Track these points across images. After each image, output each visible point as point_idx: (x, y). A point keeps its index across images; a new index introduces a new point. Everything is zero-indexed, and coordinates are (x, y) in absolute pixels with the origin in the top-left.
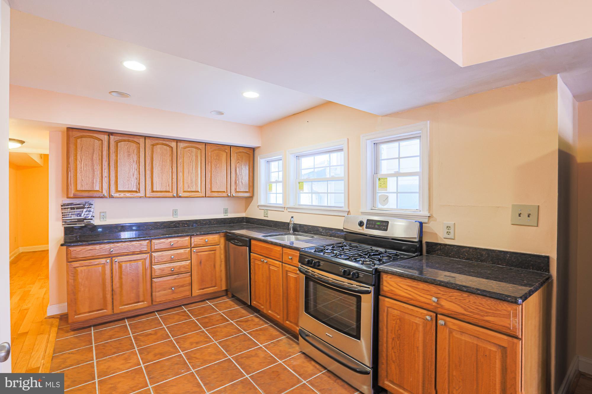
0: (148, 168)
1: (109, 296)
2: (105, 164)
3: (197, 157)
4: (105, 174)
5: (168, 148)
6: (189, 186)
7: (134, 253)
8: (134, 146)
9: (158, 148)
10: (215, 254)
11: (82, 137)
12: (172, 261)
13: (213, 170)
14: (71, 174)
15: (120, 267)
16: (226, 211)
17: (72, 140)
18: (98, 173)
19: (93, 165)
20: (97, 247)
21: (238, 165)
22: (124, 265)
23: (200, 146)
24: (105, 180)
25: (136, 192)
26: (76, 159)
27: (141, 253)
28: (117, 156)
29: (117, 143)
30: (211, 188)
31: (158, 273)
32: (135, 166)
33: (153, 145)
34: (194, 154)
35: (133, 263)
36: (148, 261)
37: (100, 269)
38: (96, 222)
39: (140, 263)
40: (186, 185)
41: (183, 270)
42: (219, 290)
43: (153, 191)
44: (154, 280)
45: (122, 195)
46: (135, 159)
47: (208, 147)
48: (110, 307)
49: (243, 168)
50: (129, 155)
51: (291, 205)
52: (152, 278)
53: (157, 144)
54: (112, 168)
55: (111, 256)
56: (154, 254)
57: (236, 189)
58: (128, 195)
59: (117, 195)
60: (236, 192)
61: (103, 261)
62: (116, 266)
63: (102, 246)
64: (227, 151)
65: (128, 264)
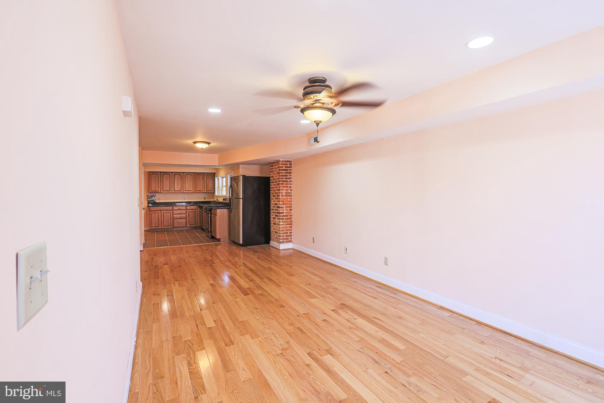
0: (173, 183)
1: (160, 223)
2: (160, 182)
3: (190, 178)
4: (160, 185)
5: (180, 175)
6: (187, 189)
7: (167, 210)
8: (168, 176)
9: (176, 176)
10: (195, 213)
11: (153, 174)
12: (180, 214)
13: (197, 182)
14: (150, 186)
15: (163, 214)
16: (205, 198)
17: (150, 175)
18: (157, 185)
19: (156, 183)
20: (157, 208)
21: (207, 180)
22: (164, 214)
23: (191, 174)
24: (160, 187)
25: (169, 191)
26: (151, 181)
27: (170, 210)
28: (163, 179)
29: (163, 175)
30: (196, 189)
31: (175, 217)
32: (169, 182)
33: (174, 175)
34: (189, 177)
35: (167, 214)
36: (172, 213)
37: (158, 214)
38: (157, 201)
39: (169, 214)
40: (186, 188)
41: (183, 217)
42: (197, 226)
43: (175, 191)
44: (174, 220)
45: (165, 192)
46: (169, 180)
47: (195, 174)
48: (160, 226)
49: (210, 181)
50: (167, 179)
51: (220, 195)
52: (173, 219)
53: (176, 174)
54: (162, 183)
55: (161, 210)
56: (174, 211)
57: (206, 189)
58: (167, 192)
59: (163, 192)
60: (207, 190)
61: (158, 212)
62: (162, 214)
63: (158, 207)
64: (202, 175)
65: (166, 214)
